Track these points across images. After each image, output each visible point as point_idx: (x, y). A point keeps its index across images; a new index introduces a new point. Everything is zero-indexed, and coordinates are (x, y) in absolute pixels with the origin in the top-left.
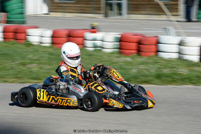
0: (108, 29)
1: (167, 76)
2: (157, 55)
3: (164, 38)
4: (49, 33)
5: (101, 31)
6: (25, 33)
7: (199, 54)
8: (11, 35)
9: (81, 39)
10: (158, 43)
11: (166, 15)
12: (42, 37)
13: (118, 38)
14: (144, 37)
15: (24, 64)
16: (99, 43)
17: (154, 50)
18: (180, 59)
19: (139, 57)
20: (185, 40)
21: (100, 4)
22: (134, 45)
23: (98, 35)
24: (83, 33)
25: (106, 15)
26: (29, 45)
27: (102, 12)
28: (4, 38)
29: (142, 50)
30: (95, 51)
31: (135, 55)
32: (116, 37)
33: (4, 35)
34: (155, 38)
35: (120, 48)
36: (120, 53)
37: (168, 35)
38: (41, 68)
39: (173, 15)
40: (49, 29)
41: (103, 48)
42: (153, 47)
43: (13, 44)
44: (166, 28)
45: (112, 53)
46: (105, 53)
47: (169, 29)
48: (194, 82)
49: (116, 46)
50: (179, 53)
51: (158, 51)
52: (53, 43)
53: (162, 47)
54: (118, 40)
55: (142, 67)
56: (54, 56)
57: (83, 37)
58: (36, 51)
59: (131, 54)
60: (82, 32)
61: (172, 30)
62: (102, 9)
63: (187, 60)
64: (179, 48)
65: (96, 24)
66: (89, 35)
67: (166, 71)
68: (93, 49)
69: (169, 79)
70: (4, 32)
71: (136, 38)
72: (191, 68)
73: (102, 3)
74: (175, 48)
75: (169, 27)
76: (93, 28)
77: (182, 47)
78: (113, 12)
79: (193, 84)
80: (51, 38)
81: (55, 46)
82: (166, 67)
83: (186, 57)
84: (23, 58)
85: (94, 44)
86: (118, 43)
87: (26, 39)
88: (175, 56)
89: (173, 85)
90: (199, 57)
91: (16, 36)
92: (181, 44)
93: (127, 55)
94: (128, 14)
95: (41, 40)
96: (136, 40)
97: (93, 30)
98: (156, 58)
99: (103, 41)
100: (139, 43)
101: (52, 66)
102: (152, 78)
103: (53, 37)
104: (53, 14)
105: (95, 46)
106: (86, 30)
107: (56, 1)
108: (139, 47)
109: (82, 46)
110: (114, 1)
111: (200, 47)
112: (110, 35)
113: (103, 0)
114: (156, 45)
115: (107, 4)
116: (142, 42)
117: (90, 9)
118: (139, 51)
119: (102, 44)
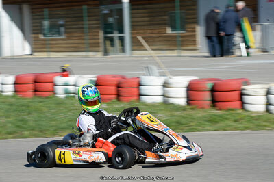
0: (83, 72)
2: (139, 99)
3: (146, 79)
4: (11, 79)
5: (73, 74)
7: (185, 96)
9: (51, 84)
10: (140, 85)
11: (146, 50)
12: (2, 84)
13: (94, 81)
14: (124, 78)
16: (71, 88)
17: (136, 94)
18: (165, 103)
19: (118, 102)
20: (170, 80)
21: (98, 39)
22: (113, 89)
23: (71, 79)
24: (52, 77)
25: (106, 53)
27: (101, 49)
29: (121, 94)
30: (66, 97)
31: (114, 100)
32: (91, 80)
34: (137, 80)
37: (150, 75)
39: (153, 50)
40: (11, 73)
42: (135, 90)
44: (147, 67)
47: (151, 68)
50: (163, 96)
51: (140, 95)
52: (16, 91)
53: (144, 89)
54: (95, 84)
56: (14, 107)
57: (52, 82)
59: (110, 99)
60: (51, 75)
61: (154, 68)
62: (100, 45)
63: (172, 104)
65: (67, 66)
66: (59, 80)
68: (64, 96)
71: (114, 81)
72: (174, 113)
73: (100, 37)
74: (159, 90)
75: (151, 66)
76: (64, 71)
77: (166, 89)
78: (114, 48)
80: (13, 86)
81: (20, 95)
83: (172, 101)
85: (66, 90)
88: (159, 99)
90: (185, 100)
92: (165, 85)
95: (2, 88)
96: (115, 83)
97: (64, 73)
98: (137, 104)
99: (75, 85)
100: (118, 86)
103: (15, 84)
105: (67, 93)
106: (56, 73)
107: (41, 37)
108: (118, 91)
109: (51, 93)
110: (116, 35)
111: (185, 89)
112: (84, 78)
113: (101, 34)
114: (138, 88)
115: (106, 39)
116: (121, 85)
117: (85, 46)
118: (119, 96)
119: (76, 90)
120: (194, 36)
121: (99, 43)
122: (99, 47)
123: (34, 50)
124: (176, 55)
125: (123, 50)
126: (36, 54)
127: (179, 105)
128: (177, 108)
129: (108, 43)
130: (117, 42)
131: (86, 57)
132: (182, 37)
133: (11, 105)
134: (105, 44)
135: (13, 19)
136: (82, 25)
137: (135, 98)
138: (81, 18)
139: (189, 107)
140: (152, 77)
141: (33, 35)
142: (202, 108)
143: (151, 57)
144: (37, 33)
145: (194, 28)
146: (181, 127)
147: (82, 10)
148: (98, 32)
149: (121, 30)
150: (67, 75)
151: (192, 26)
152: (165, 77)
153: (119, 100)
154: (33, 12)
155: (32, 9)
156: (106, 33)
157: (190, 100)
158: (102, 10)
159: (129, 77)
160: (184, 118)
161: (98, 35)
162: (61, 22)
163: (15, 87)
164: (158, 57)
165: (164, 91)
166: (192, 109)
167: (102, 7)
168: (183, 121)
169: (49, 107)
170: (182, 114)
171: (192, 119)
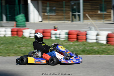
0: (63, 29)
2: (86, 41)
3: (89, 32)
4: (34, 31)
5: (59, 30)
6: (22, 31)
7: (106, 40)
8: (15, 33)
9: (49, 34)
10: (87, 35)
11: (90, 20)
12: (30, 33)
15: (19, 47)
16: (58, 36)
17: (85, 38)
18: (97, 42)
20: (99, 33)
22: (75, 36)
23: (58, 32)
24: (50, 31)
26: (24, 38)
28: (12, 35)
29: (78, 38)
32: (66, 32)
33: (12, 33)
34: (85, 33)
36: (68, 40)
37: (91, 31)
39: (92, 20)
40: (33, 29)
41: (60, 38)
42: (85, 37)
43: (16, 38)
44: (90, 27)
45: (64, 41)
46: (61, 41)
48: (100, 53)
50: (97, 39)
51: (87, 39)
53: (88, 37)
54: (67, 34)
59: (74, 40)
61: (93, 28)
63: (100, 43)
64: (97, 37)
65: (56, 26)
66: (53, 32)
67: (88, 48)
68: (55, 39)
69: (88, 52)
70: (12, 32)
71: (76, 33)
74: (95, 37)
76: (55, 28)
78: (76, 19)
80: (34, 34)
83: (100, 42)
84: (19, 44)
86: (67, 35)
87: (23, 35)
88: (95, 41)
89: (90, 55)
90: (106, 41)
91: (17, 33)
92: (97, 35)
93: (71, 41)
95: (30, 35)
96: (76, 34)
98: (86, 43)
99: (60, 34)
100: (77, 35)
105: (56, 37)
106: (52, 29)
107: (46, 14)
109: (49, 37)
110: (77, 14)
111: (106, 37)
112: (63, 31)
113: (71, 13)
115: (73, 15)
116: (79, 35)
118: (77, 39)
119: (60, 36)
120: (110, 14)
121: (69, 17)
122: (69, 18)
123: (43, 20)
124: (102, 22)
125: (80, 20)
126: (43, 21)
127: (103, 44)
128: (102, 45)
129: (73, 17)
130: (77, 17)
131: (64, 23)
132: (105, 15)
134: (72, 17)
135: (35, 6)
136: (63, 9)
137: (85, 40)
138: (62, 7)
139: (107, 45)
140: (92, 32)
141: (43, 13)
143: (92, 23)
144: (45, 13)
145: (110, 11)
146: (104, 53)
147: (63, 3)
148: (69, 12)
149: (79, 12)
150: (56, 30)
151: (109, 10)
152: (97, 32)
153: (78, 41)
154: (43, 4)
155: (43, 2)
156: (73, 13)
157: (108, 41)
158: (71, 3)
159: (82, 31)
160: (105, 49)
161: (69, 14)
162: (54, 8)
164: (95, 23)
166: (109, 45)
167: (71, 2)
168: (105, 50)
169: (49, 43)
170: (104, 48)
171: (109, 49)
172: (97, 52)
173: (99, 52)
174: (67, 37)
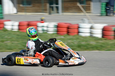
1: (84, 46)
2: (78, 34)
3: (82, 25)
4: (17, 24)
5: (47, 22)
7: (102, 33)
10: (79, 27)
13: (56, 25)
14: (71, 24)
15: (3, 41)
16: (45, 29)
17: (76, 32)
18: (91, 36)
19: (68, 36)
20: (94, 25)
21: (46, 7)
22: (65, 29)
23: (45, 24)
24: (36, 23)
25: (50, 13)
26: (6, 30)
27: (47, 11)
30: (44, 33)
31: (66, 35)
32: (55, 25)
34: (77, 25)
35: (57, 31)
36: (58, 34)
37: (84, 23)
38: (12, 43)
40: (16, 21)
41: (48, 31)
42: (76, 30)
44: (83, 20)
45: (53, 34)
46: (49, 34)
47: (84, 20)
49: (55, 30)
50: (91, 33)
51: (79, 32)
52: (19, 29)
53: (81, 30)
54: (56, 27)
55: (70, 41)
56: (20, 37)
57: (36, 25)
58: (10, 34)
59: (64, 34)
62: (47, 10)
63: (95, 37)
65: (43, 18)
66: (40, 24)
67: (83, 43)
68: (42, 32)
69: (85, 48)
71: (66, 25)
72: (97, 41)
73: (47, 6)
74: (88, 30)
75: (85, 19)
76: (42, 20)
77: (92, 30)
78: (54, 11)
79: (98, 50)
81: (21, 31)
82: (83, 41)
83: (94, 35)
84: (2, 38)
85: (43, 29)
86: (56, 28)
87: (3, 27)
88: (88, 35)
89: (87, 51)
90: (101, 35)
92: (91, 28)
93: (61, 35)
94: (62, 12)
95: (12, 27)
97: (42, 21)
98: (78, 36)
99: (47, 27)
100: (68, 28)
101: (19, 42)
102: (75, 47)
103: (19, 26)
104: (19, 13)
105: (43, 30)
106: (38, 21)
108: (68, 30)
110: (54, 6)
111: (102, 30)
112: (51, 24)
114: (78, 29)
115: (50, 7)
116: (70, 28)
117: (40, 10)
118: (68, 33)
119: (48, 29)
121: (46, 9)
122: (46, 10)
127: (98, 38)
129: (51, 9)
133: (18, 35)
139: (103, 39)
142: (110, 39)
143: (86, 15)
146: (103, 48)
148: (46, 4)
149: (57, 4)
152: (91, 24)
153: (68, 35)
156: (50, 5)
157: (104, 35)
159: (73, 24)
161: (46, 6)
163: (19, 27)
164: (89, 16)
165: (91, 31)
168: (103, 45)
170: (102, 42)
171: (107, 44)
172: (95, 47)
173: (97, 48)
174: (56, 30)
